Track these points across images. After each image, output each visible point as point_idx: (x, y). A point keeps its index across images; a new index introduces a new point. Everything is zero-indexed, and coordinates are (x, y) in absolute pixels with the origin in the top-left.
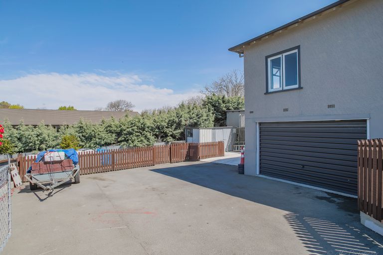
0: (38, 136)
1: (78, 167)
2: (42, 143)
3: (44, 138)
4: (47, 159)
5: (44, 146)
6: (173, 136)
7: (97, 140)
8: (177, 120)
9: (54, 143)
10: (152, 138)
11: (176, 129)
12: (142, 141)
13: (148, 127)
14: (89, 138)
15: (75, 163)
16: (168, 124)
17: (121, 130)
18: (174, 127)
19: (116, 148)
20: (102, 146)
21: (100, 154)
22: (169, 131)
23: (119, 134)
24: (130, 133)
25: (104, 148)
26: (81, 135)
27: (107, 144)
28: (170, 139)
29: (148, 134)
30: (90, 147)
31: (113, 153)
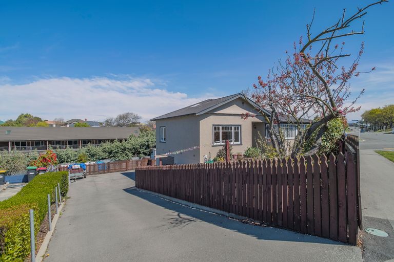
0: (66, 155)
1: (85, 171)
2: (68, 158)
3: (69, 156)
4: (73, 168)
5: (69, 160)
6: (145, 154)
7: (98, 157)
8: (146, 143)
9: (74, 158)
10: (130, 154)
11: (145, 149)
12: (123, 157)
13: (128, 148)
14: (93, 156)
15: (84, 169)
16: (140, 146)
17: (112, 151)
18: (144, 148)
19: (108, 161)
20: (100, 160)
21: (98, 165)
22: (141, 150)
23: (110, 153)
24: (117, 152)
25: (101, 161)
26: (88, 153)
27: (103, 159)
28: (142, 155)
29: (128, 152)
30: (94, 161)
31: (104, 164)
